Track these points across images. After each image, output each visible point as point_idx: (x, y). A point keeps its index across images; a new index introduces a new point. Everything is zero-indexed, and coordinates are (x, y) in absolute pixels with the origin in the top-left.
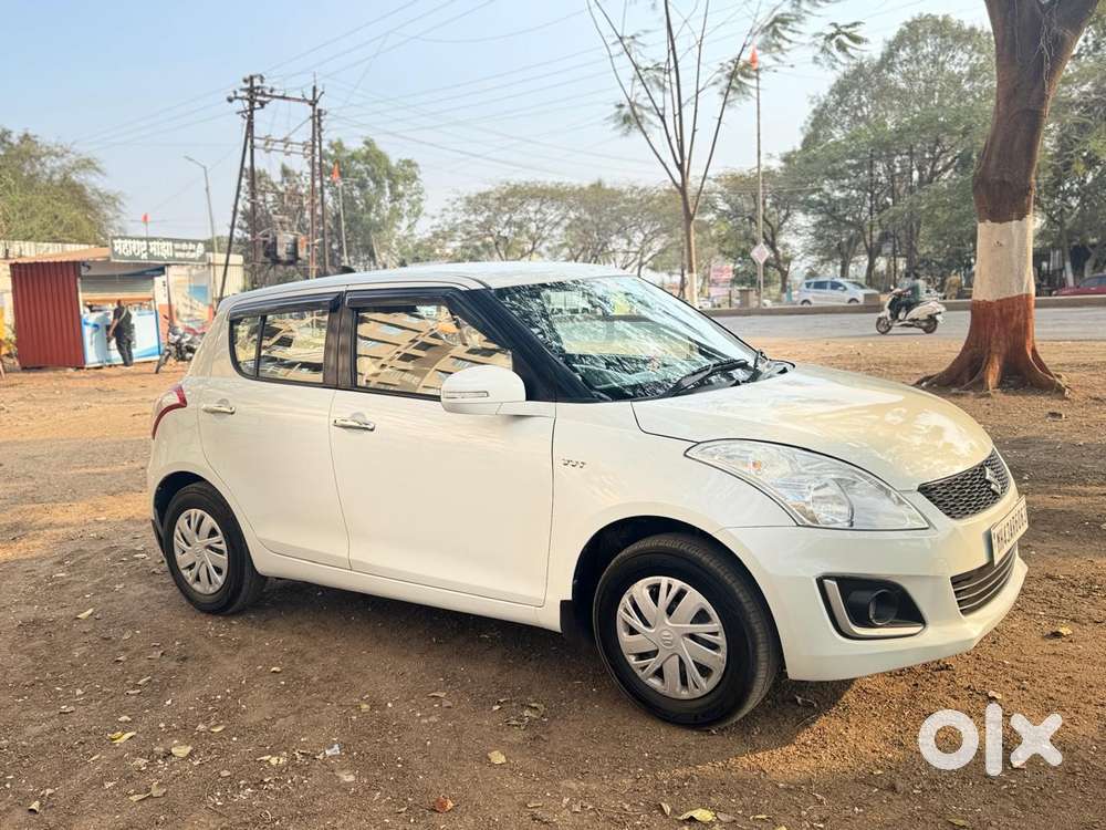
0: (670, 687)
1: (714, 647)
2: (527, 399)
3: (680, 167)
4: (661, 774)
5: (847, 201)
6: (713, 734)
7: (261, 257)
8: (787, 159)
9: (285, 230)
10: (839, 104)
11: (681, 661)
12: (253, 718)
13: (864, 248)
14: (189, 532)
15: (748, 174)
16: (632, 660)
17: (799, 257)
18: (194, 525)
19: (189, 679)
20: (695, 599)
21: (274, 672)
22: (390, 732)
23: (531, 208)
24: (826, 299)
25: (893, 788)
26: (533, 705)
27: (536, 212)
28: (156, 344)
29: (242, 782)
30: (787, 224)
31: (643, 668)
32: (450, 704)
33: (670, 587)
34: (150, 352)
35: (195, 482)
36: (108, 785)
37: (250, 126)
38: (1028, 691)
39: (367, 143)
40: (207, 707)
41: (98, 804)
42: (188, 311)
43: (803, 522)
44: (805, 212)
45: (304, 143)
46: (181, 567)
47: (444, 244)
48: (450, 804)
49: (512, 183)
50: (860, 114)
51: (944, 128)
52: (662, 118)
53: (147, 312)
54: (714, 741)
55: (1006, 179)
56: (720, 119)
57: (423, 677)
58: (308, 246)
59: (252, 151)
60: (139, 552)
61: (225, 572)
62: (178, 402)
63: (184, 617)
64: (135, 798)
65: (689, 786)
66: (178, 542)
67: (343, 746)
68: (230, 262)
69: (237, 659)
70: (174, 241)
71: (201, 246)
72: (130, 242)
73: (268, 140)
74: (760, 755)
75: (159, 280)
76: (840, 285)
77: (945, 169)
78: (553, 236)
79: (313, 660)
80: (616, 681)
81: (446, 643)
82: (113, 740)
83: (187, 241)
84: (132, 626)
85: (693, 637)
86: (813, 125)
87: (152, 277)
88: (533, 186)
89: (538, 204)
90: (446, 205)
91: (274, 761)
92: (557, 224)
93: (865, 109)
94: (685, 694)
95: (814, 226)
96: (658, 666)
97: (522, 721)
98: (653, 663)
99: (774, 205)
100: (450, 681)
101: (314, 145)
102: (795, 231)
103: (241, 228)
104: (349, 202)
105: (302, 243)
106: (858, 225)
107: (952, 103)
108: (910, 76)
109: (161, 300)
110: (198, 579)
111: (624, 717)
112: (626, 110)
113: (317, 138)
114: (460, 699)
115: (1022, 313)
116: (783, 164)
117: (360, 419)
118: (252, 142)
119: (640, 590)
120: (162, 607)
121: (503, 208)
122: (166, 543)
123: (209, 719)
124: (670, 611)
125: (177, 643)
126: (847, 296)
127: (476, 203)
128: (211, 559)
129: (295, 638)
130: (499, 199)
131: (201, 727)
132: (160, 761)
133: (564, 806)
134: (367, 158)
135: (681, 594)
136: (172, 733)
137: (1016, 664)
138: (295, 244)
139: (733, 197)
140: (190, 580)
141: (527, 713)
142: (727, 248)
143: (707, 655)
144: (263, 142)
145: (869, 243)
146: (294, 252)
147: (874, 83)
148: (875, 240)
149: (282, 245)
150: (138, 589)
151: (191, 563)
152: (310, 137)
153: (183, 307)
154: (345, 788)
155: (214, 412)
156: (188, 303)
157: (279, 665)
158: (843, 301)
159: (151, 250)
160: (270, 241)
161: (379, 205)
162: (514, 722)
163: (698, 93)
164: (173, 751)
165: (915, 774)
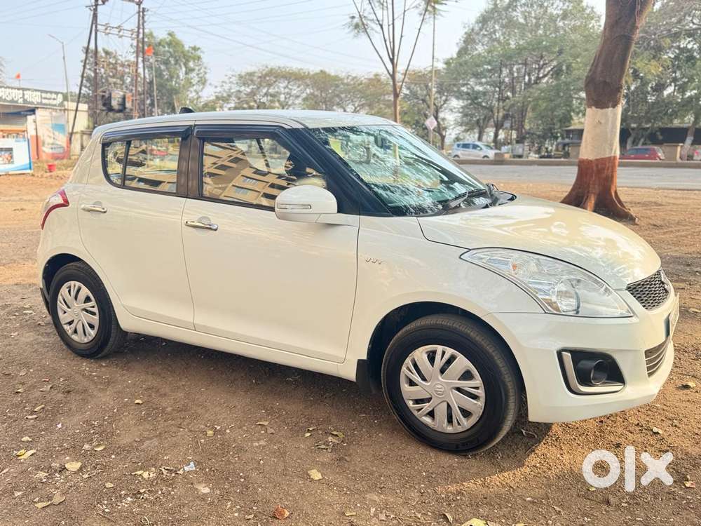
0: (440, 424)
1: (475, 397)
2: (339, 212)
3: (392, 60)
4: (439, 489)
5: (484, 94)
6: (469, 458)
7: (100, 106)
8: (447, 63)
9: (117, 88)
10: (481, 30)
11: (448, 405)
12: (125, 440)
13: (493, 123)
14: (70, 299)
15: (423, 71)
16: (410, 404)
17: (451, 127)
18: (73, 293)
19: (73, 407)
20: (462, 363)
21: (138, 404)
22: (231, 453)
23: (281, 85)
24: (469, 155)
25: (608, 502)
26: (335, 433)
27: (285, 88)
28: (28, 162)
29: (123, 492)
30: (445, 105)
31: (419, 410)
32: (273, 431)
33: (444, 353)
34: (24, 167)
35: (73, 261)
36: (17, 494)
37: (95, 16)
38: (679, 428)
39: (170, 34)
40: (89, 430)
41: (10, 510)
42: (51, 141)
43: (549, 310)
44: (458, 98)
45: (132, 30)
46: (63, 322)
47: (223, 104)
48: (287, 514)
49: (269, 67)
50: (494, 37)
51: (546, 48)
52: (381, 26)
53: (22, 140)
54: (472, 463)
55: (607, 81)
56: (419, 29)
57: (249, 410)
58: (133, 101)
59: (96, 33)
60: (27, 309)
61: (96, 328)
62: (62, 202)
63: (65, 359)
64: (40, 505)
65: (461, 499)
66: (61, 305)
67: (197, 463)
68: (79, 109)
69: (108, 393)
70: (42, 91)
71: (60, 96)
72: (10, 90)
73: (107, 26)
74: (506, 474)
75: (30, 118)
76: (478, 146)
77: (545, 76)
78: (295, 104)
79: (165, 395)
80: (396, 417)
81: (262, 383)
82: (19, 456)
83: (51, 92)
84: (25, 365)
85: (459, 389)
86: (464, 42)
87: (26, 116)
88: (284, 70)
89: (286, 82)
90: (226, 79)
91: (146, 475)
92: (297, 97)
93: (497, 34)
94: (450, 429)
95: (462, 107)
96: (431, 409)
97: (328, 445)
98: (427, 407)
99: (438, 92)
100: (270, 412)
101: (138, 32)
102: (451, 110)
103: (86, 87)
104: (159, 74)
105: (129, 98)
106: (491, 109)
107: (550, 34)
108: (526, 14)
109: (32, 132)
110: (75, 331)
111: (402, 443)
112: (357, 20)
113: (141, 27)
114: (279, 426)
115: (610, 168)
116: (445, 66)
117: (206, 222)
118: (96, 27)
119: (420, 354)
120: (48, 351)
121: (263, 84)
122: (52, 306)
123: (92, 440)
124: (442, 371)
125: (62, 379)
126: (482, 154)
127: (246, 79)
128: (85, 318)
129: (150, 377)
130: (260, 77)
131: (87, 447)
132: (57, 475)
133: (372, 515)
134: (169, 44)
135: (452, 358)
136: (65, 451)
137: (665, 407)
138: (124, 98)
139: (413, 86)
140: (70, 332)
141: (330, 439)
142: (406, 118)
143: (469, 404)
144: (104, 28)
145: (496, 119)
146: (123, 104)
147: (503, 17)
148: (500, 119)
149: (115, 99)
150: (29, 337)
151: (71, 320)
152: (137, 25)
153: (48, 138)
154: (203, 498)
155: (89, 211)
156: (52, 135)
157: (140, 398)
158: (478, 156)
159: (25, 97)
160: (107, 95)
161: (178, 77)
162: (323, 447)
163: (405, 11)
164: (67, 466)
165: (619, 491)
